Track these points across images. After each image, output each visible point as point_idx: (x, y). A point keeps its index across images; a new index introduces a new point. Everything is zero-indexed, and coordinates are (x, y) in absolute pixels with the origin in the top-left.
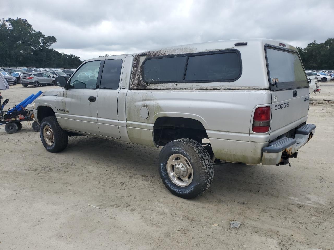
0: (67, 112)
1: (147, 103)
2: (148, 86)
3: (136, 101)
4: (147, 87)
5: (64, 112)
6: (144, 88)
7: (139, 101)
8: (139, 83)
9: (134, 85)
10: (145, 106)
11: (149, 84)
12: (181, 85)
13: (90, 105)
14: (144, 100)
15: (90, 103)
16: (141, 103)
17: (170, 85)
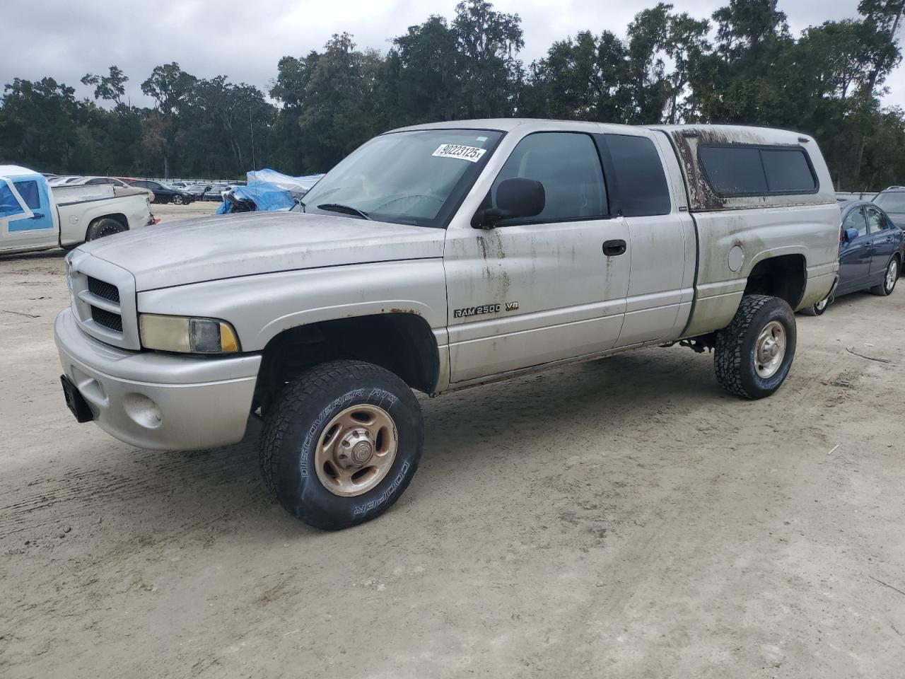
0: (508, 309)
1: (740, 236)
2: (725, 202)
3: (718, 238)
4: (724, 205)
5: (494, 315)
6: (718, 207)
7: (725, 235)
8: (707, 198)
9: (700, 202)
10: (738, 244)
11: (725, 199)
12: (770, 199)
13: (610, 267)
14: (732, 233)
15: (608, 261)
16: (728, 240)
17: (756, 200)
